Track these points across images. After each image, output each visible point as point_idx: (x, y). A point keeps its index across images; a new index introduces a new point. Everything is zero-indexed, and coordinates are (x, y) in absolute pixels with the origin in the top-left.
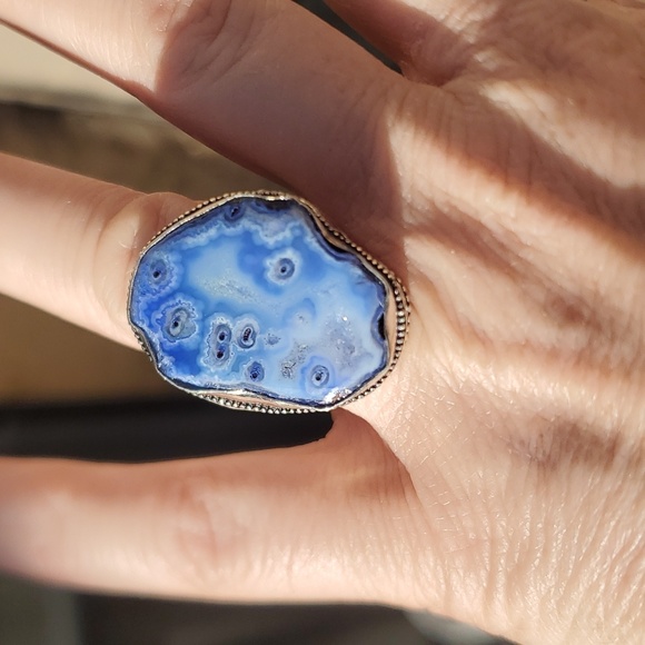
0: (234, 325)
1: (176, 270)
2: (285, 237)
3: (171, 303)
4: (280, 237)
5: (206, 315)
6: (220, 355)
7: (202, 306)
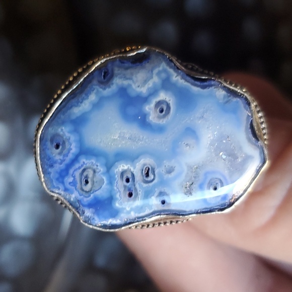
0: (134, 168)
1: (73, 138)
2: (154, 83)
3: (77, 165)
4: (150, 84)
5: (109, 167)
6: (130, 195)
7: (103, 160)
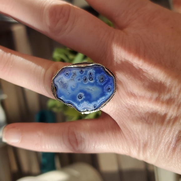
0: (89, 81)
1: (105, 91)
3: (104, 83)
4: (83, 104)
5: (96, 82)
6: (90, 74)
